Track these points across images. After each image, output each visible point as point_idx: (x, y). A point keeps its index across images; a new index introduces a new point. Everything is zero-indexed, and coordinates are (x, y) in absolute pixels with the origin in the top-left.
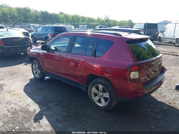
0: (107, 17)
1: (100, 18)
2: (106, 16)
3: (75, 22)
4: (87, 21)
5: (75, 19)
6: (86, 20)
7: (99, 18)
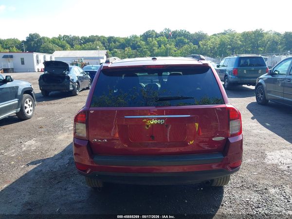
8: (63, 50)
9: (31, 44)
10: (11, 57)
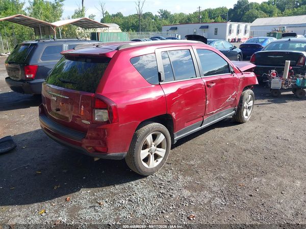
8: (270, 16)
9: (237, 12)
10: (207, 27)
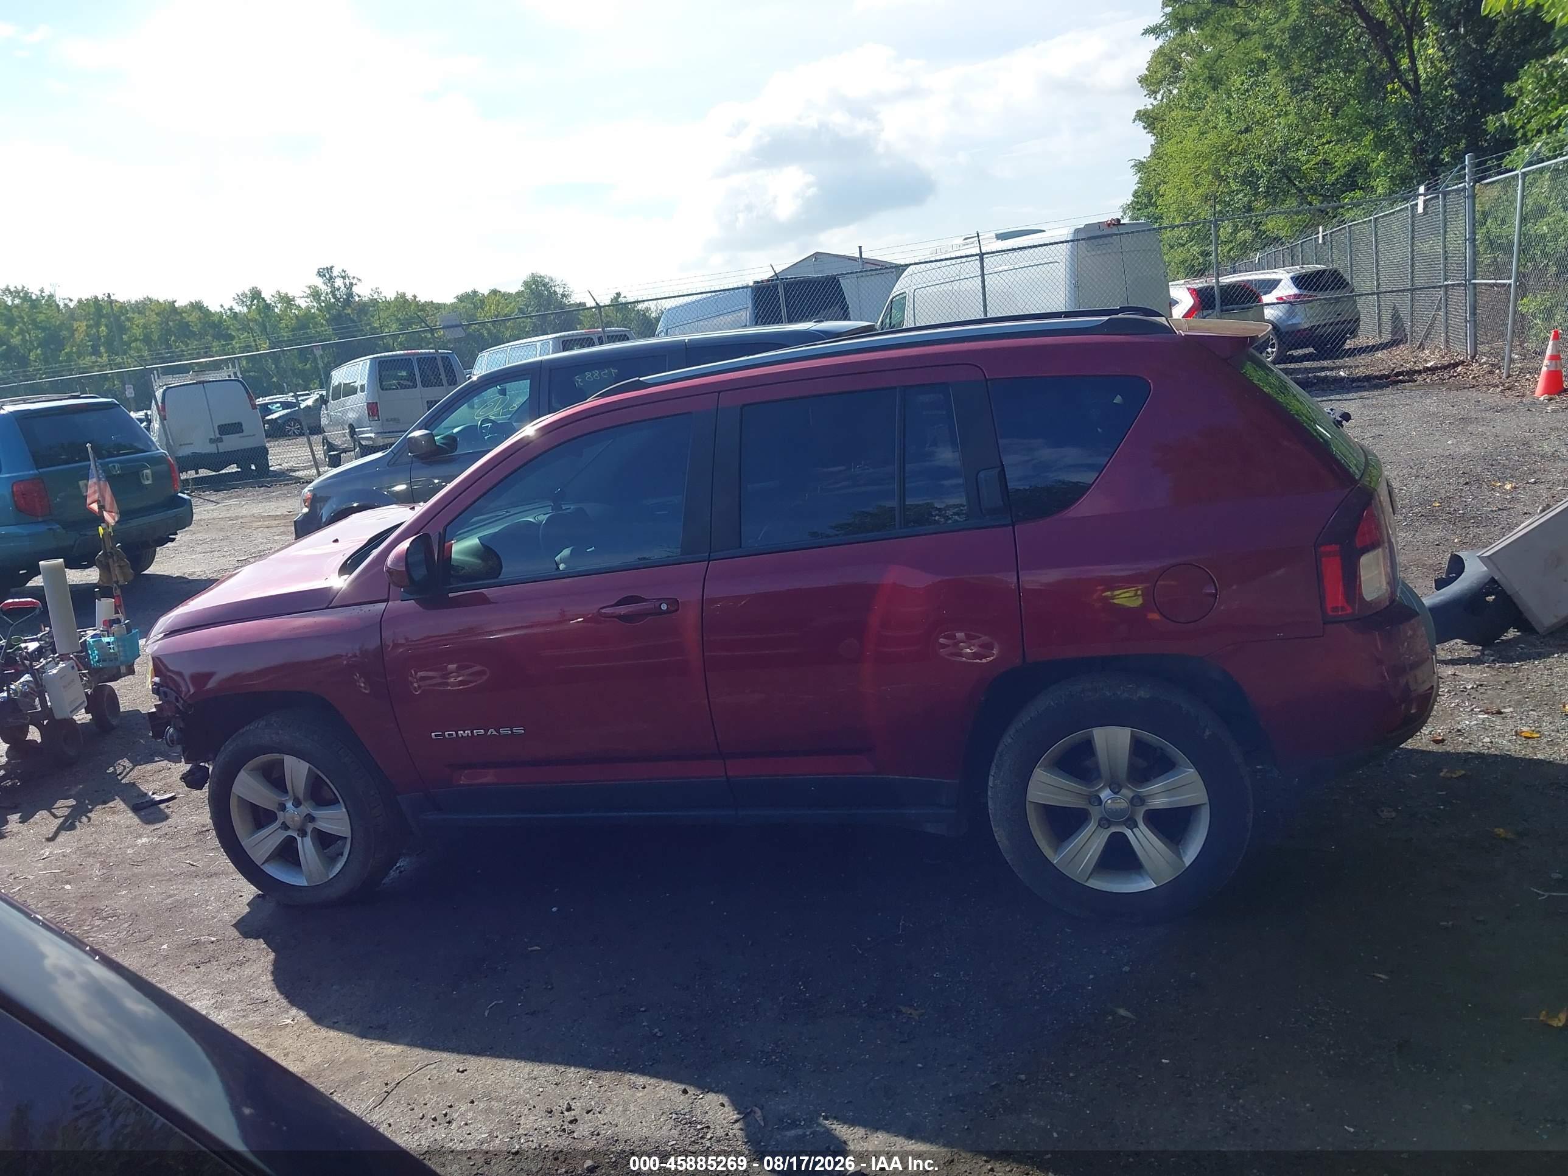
0: (339, 283)
1: (267, 295)
2: (326, 273)
3: (24, 361)
4: (147, 340)
5: (16, 341)
6: (137, 332)
7: (256, 294)
